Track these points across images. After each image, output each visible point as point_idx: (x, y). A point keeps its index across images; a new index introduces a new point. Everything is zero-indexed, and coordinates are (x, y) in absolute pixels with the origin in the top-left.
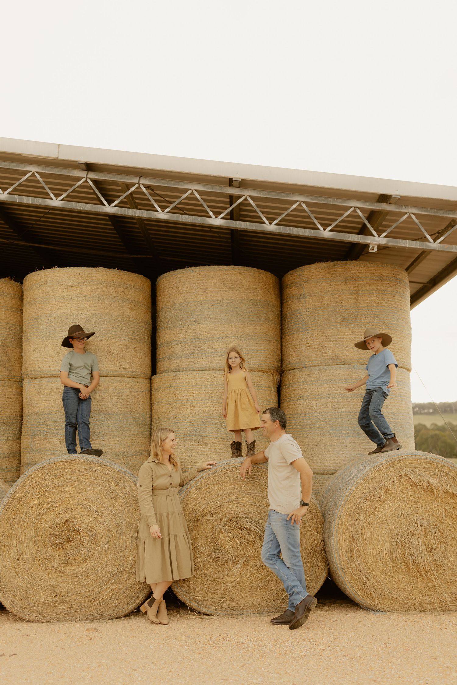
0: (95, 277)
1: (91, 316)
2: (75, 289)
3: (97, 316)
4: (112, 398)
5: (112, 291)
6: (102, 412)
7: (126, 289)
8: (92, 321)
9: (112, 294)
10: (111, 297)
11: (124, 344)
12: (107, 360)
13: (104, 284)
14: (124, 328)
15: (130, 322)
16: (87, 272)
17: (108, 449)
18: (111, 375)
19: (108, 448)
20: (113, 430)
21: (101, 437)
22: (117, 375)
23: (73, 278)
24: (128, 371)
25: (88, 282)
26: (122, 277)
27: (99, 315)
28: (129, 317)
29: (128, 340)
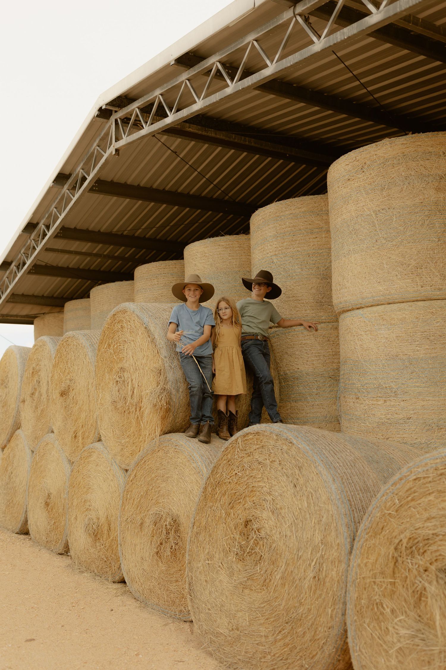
0: (375, 156)
1: (374, 216)
2: (353, 182)
3: (381, 213)
4: (413, 335)
5: (402, 169)
6: (399, 357)
7: (428, 161)
8: (376, 221)
9: (403, 174)
10: (401, 179)
11: (429, 247)
12: (399, 277)
13: (390, 162)
14: (426, 223)
15: (439, 211)
16: (365, 153)
17: (411, 414)
18: (408, 300)
19: (412, 412)
20: (417, 384)
21: (399, 396)
22: (419, 298)
23: (349, 167)
24: (440, 289)
25: (366, 167)
26: (420, 143)
27: (384, 212)
28: (436, 203)
29: (437, 240)
